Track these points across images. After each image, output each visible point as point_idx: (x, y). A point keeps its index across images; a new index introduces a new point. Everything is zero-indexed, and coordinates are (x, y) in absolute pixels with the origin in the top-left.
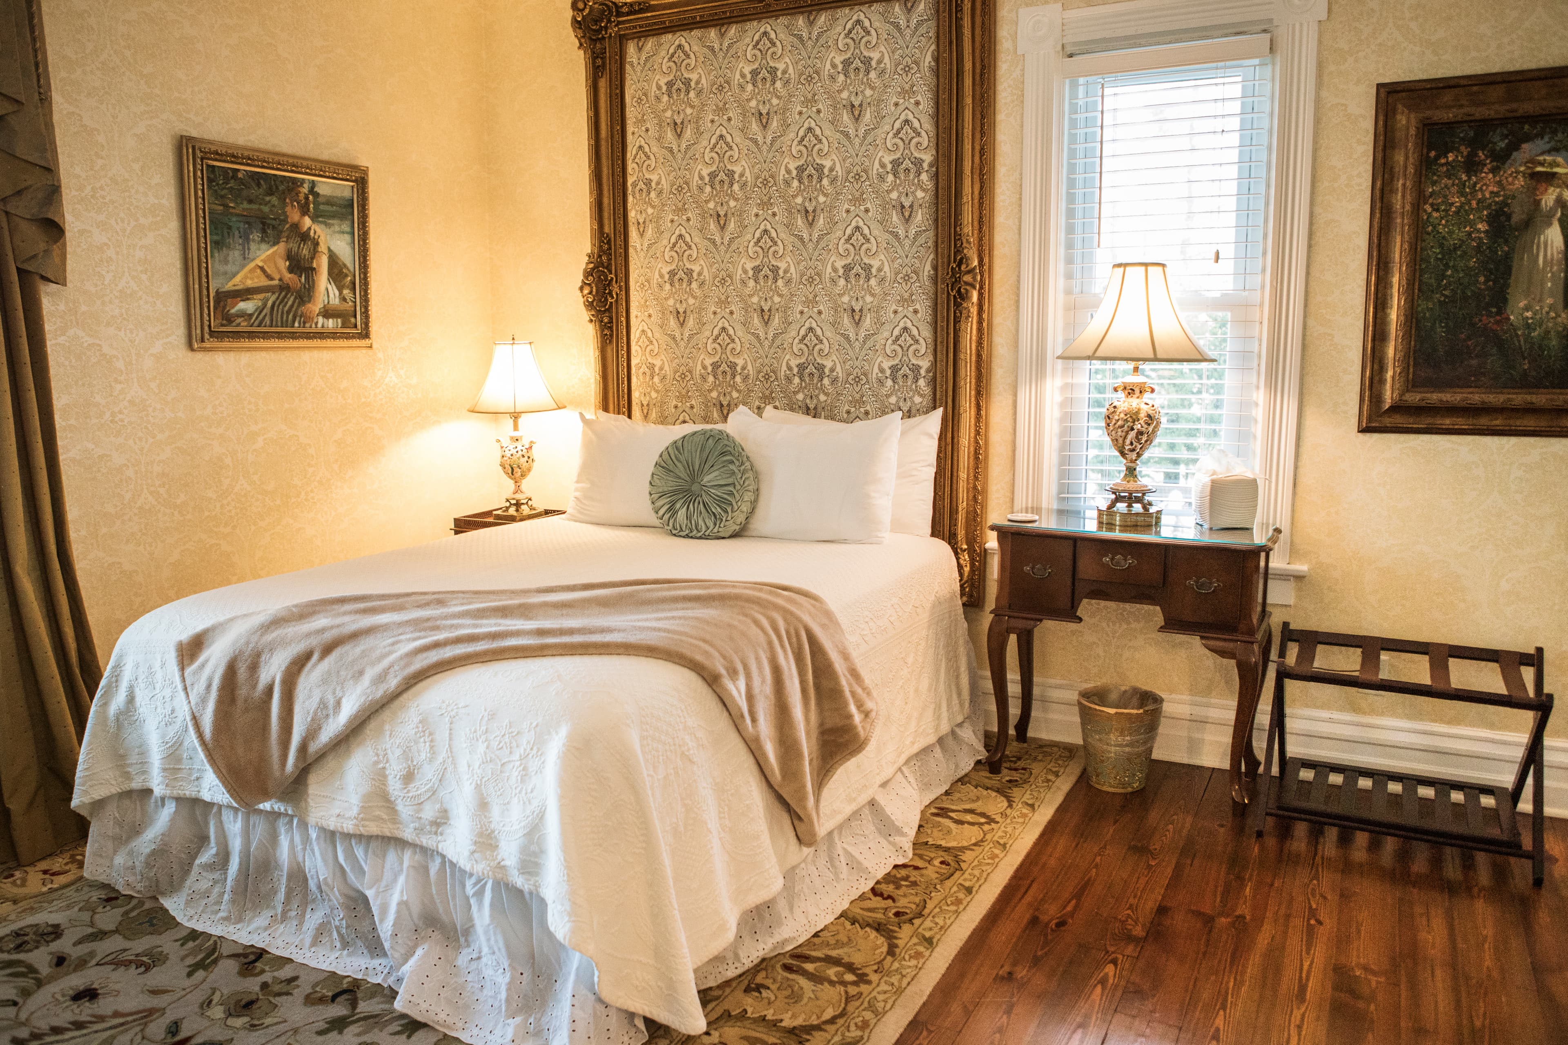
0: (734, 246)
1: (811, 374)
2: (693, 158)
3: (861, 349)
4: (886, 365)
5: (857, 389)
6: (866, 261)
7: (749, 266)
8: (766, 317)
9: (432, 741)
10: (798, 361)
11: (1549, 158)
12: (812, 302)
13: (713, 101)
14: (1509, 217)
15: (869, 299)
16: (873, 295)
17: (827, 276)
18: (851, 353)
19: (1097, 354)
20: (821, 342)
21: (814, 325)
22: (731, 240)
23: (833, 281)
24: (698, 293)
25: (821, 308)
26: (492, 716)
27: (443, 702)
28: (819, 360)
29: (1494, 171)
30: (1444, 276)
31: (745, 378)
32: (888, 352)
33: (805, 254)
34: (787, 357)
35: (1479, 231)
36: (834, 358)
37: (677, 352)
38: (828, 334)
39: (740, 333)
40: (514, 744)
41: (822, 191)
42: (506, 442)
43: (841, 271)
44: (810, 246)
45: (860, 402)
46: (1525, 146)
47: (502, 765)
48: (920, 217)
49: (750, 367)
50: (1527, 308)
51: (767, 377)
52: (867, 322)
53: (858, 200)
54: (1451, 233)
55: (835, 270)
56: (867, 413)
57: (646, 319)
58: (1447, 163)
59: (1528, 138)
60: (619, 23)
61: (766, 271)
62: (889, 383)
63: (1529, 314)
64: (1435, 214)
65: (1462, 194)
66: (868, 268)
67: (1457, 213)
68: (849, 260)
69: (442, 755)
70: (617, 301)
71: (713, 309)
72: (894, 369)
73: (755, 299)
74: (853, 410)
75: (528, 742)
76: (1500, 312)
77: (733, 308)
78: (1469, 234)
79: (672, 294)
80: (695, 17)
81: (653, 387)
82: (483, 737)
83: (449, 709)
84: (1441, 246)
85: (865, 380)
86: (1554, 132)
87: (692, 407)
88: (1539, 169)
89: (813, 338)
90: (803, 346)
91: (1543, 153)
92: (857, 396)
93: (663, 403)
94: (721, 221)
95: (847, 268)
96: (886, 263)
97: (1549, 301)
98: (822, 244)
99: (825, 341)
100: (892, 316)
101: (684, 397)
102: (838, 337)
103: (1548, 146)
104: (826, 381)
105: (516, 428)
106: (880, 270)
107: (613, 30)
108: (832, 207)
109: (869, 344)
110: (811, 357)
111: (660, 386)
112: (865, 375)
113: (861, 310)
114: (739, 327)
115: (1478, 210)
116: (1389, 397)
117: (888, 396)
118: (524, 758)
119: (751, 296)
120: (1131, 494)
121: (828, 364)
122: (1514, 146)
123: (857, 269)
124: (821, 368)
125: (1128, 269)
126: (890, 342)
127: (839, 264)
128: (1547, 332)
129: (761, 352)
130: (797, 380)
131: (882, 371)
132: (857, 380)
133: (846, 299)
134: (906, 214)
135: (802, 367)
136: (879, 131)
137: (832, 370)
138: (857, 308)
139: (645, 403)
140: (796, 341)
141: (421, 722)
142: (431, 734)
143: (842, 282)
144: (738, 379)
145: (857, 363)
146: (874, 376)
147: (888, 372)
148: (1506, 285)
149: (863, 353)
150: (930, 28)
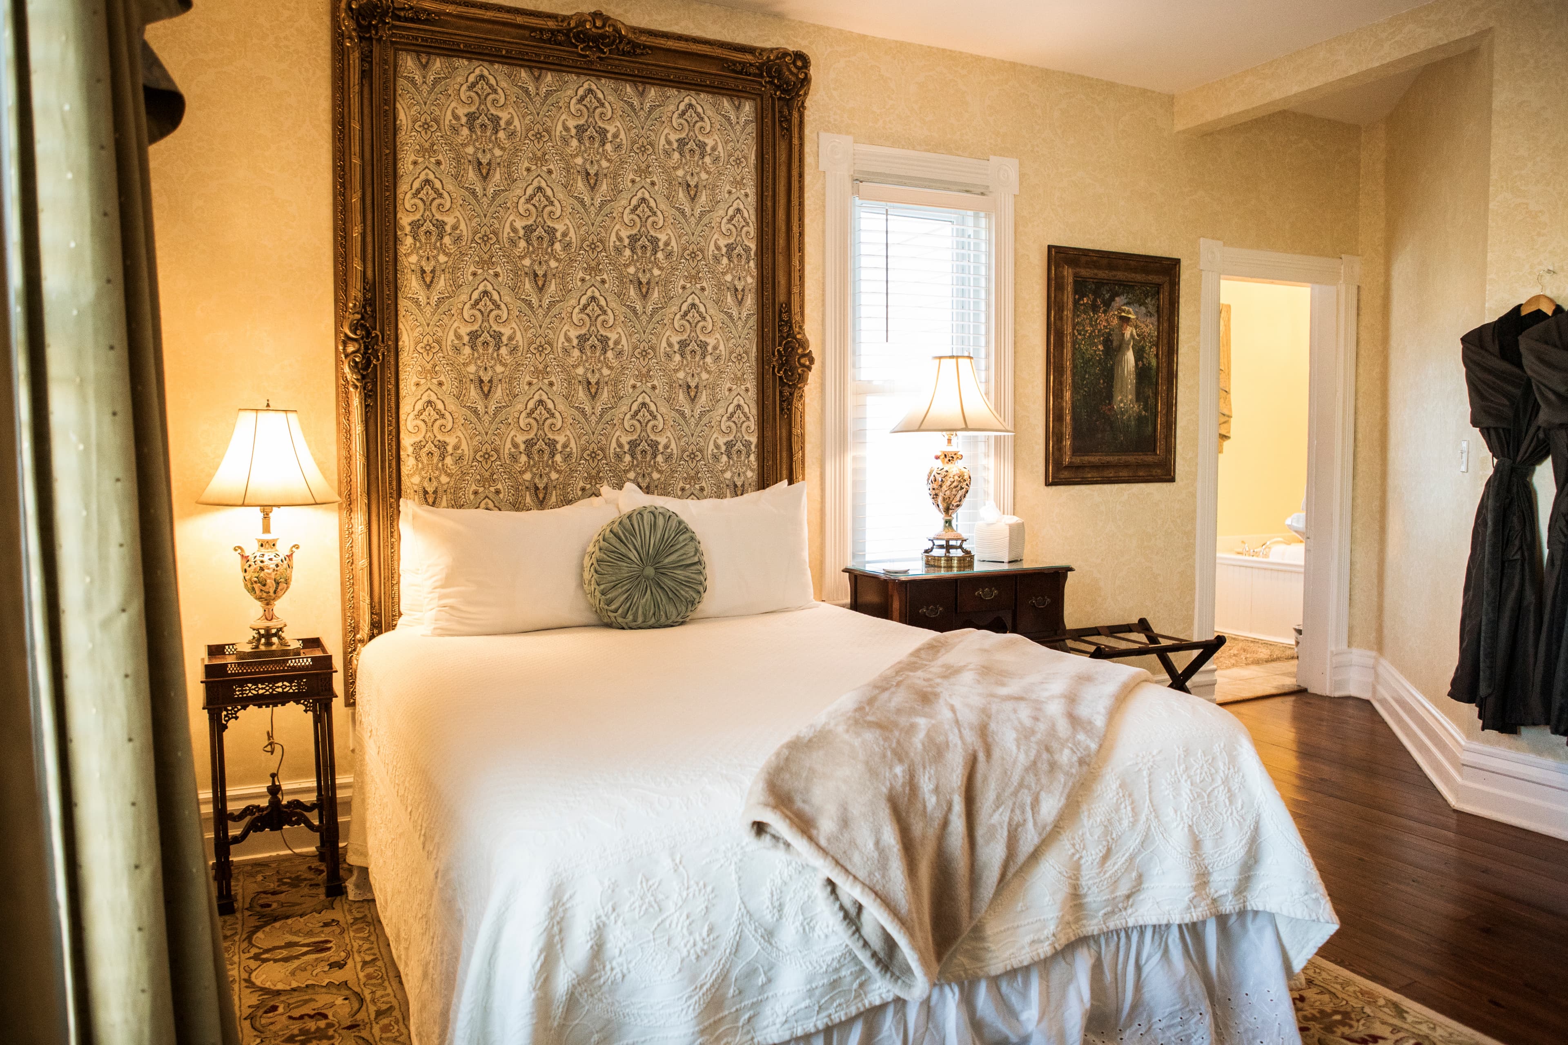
0: (555, 311)
1: (644, 452)
2: (503, 205)
3: (697, 425)
4: (722, 441)
5: (692, 466)
6: (702, 338)
7: (573, 334)
8: (593, 390)
9: (1132, 803)
10: (630, 438)
11: (1127, 308)
12: (645, 376)
13: (530, 148)
14: (1112, 342)
15: (704, 376)
16: (709, 372)
17: (662, 350)
18: (686, 429)
19: (922, 427)
20: (655, 418)
21: (647, 400)
22: (552, 304)
23: (668, 356)
24: (509, 359)
25: (655, 382)
26: (1187, 752)
27: (1137, 756)
28: (652, 437)
29: (1105, 312)
30: (1084, 378)
31: (567, 457)
32: (724, 428)
33: (638, 326)
34: (618, 434)
35: (1099, 350)
36: (669, 434)
37: (480, 428)
38: (663, 410)
39: (561, 407)
40: (1213, 771)
41: (656, 263)
42: (252, 549)
43: (676, 347)
44: (644, 318)
45: (695, 478)
46: (1117, 299)
47: (1209, 796)
48: (750, 301)
49: (573, 444)
50: (1121, 401)
51: (593, 455)
52: (703, 398)
53: (694, 278)
54: (1087, 350)
55: (670, 345)
56: (702, 489)
57: (434, 388)
58: (1084, 304)
59: (1118, 295)
60: (394, 27)
61: (593, 340)
62: (724, 458)
63: (1122, 405)
64: (1079, 337)
65: (1091, 325)
66: (703, 345)
67: (1089, 337)
68: (685, 337)
69: (1145, 812)
70: (382, 365)
71: (528, 379)
72: (729, 445)
73: (580, 371)
74: (688, 486)
75: (1225, 764)
76: (1110, 404)
77: (553, 379)
78: (1095, 351)
79: (472, 360)
80: (500, 50)
81: (445, 471)
82: (1185, 777)
83: (1145, 760)
84: (1083, 358)
85: (700, 456)
86: (1128, 293)
87: (498, 492)
88: (1123, 314)
89: (647, 414)
90: (636, 423)
91: (1124, 305)
92: (692, 473)
93: (457, 489)
94: (540, 283)
95: (683, 344)
96: (721, 343)
97: (1130, 397)
98: (657, 318)
99: (659, 417)
100: (727, 393)
101: (487, 480)
102: (673, 413)
103: (1125, 301)
104: (660, 458)
105: (267, 529)
106: (715, 348)
107: (385, 33)
108: (667, 282)
109: (705, 420)
110: (644, 434)
111: (454, 469)
112: (701, 451)
113: (697, 387)
114: (559, 400)
115: (1099, 336)
116: (1067, 460)
117: (723, 472)
118: (1226, 781)
119: (575, 367)
120: (947, 542)
121: (663, 441)
122: (1112, 299)
123: (693, 346)
124: (654, 445)
125: (942, 360)
126: (725, 418)
127: (675, 339)
128: (1130, 417)
129: (586, 427)
130: (628, 458)
131: (717, 447)
132: (692, 457)
133: (681, 375)
134: (739, 297)
135: (633, 444)
136: (714, 215)
137: (666, 447)
138: (693, 385)
139: (430, 490)
140: (628, 416)
141: (1120, 786)
142: (1130, 795)
143: (677, 358)
144: (558, 458)
145: (693, 440)
146: (710, 452)
147: (723, 448)
148: (1112, 386)
149: (699, 429)
150: (752, 128)
